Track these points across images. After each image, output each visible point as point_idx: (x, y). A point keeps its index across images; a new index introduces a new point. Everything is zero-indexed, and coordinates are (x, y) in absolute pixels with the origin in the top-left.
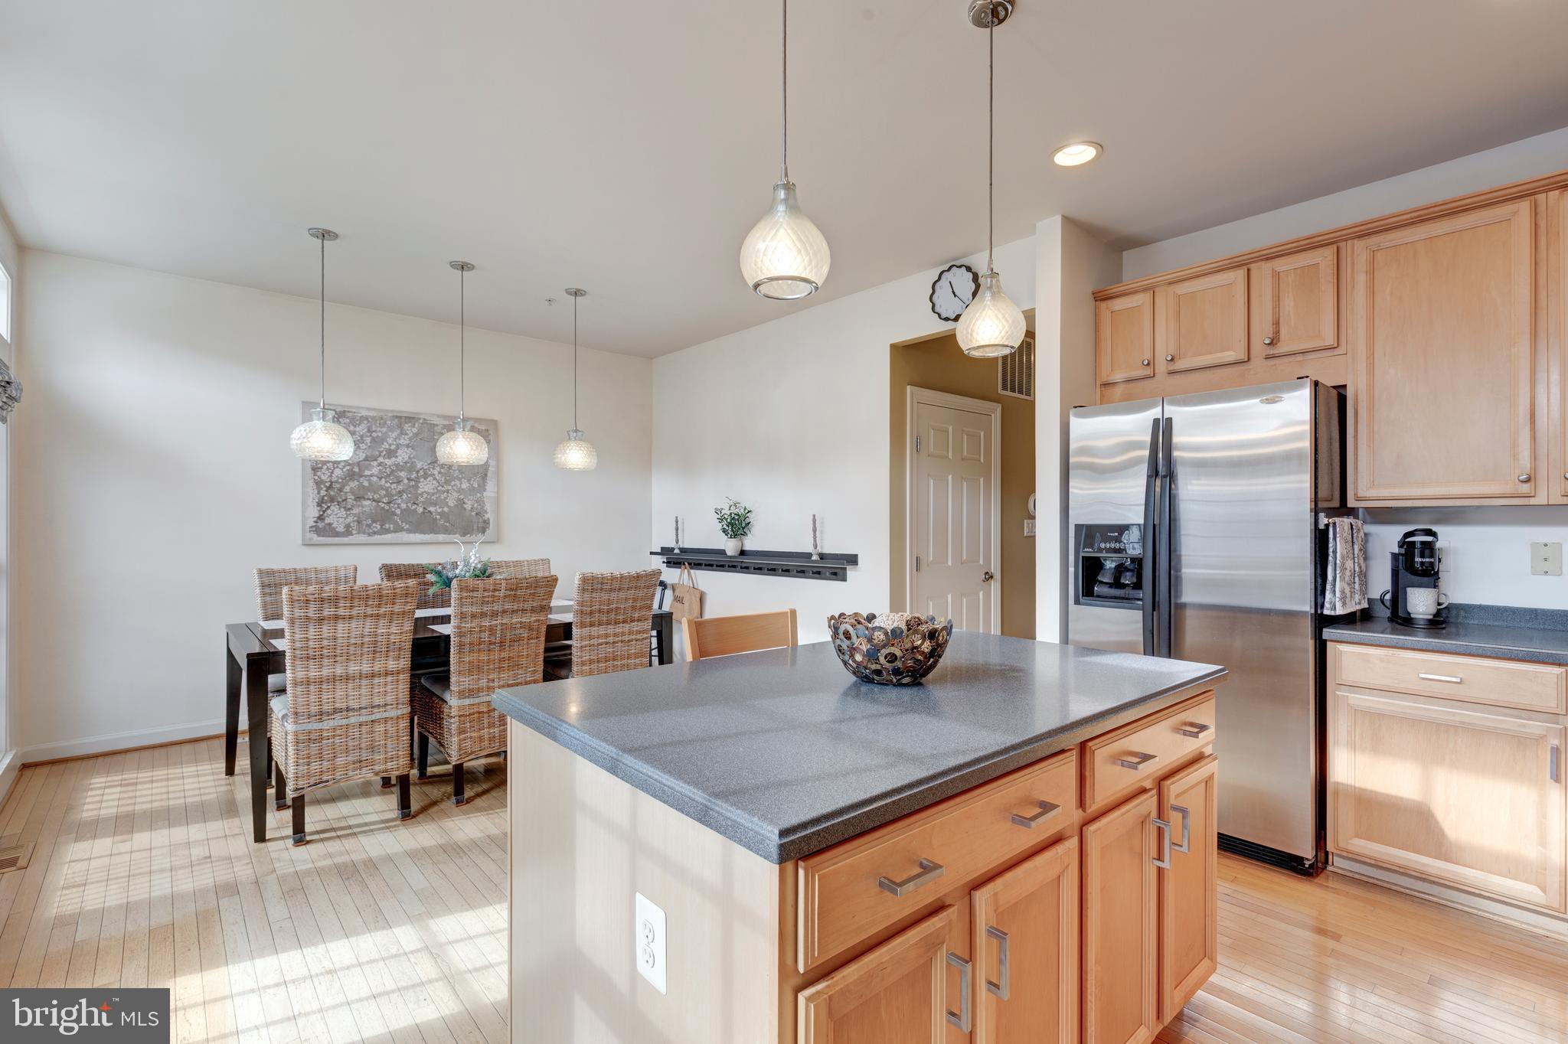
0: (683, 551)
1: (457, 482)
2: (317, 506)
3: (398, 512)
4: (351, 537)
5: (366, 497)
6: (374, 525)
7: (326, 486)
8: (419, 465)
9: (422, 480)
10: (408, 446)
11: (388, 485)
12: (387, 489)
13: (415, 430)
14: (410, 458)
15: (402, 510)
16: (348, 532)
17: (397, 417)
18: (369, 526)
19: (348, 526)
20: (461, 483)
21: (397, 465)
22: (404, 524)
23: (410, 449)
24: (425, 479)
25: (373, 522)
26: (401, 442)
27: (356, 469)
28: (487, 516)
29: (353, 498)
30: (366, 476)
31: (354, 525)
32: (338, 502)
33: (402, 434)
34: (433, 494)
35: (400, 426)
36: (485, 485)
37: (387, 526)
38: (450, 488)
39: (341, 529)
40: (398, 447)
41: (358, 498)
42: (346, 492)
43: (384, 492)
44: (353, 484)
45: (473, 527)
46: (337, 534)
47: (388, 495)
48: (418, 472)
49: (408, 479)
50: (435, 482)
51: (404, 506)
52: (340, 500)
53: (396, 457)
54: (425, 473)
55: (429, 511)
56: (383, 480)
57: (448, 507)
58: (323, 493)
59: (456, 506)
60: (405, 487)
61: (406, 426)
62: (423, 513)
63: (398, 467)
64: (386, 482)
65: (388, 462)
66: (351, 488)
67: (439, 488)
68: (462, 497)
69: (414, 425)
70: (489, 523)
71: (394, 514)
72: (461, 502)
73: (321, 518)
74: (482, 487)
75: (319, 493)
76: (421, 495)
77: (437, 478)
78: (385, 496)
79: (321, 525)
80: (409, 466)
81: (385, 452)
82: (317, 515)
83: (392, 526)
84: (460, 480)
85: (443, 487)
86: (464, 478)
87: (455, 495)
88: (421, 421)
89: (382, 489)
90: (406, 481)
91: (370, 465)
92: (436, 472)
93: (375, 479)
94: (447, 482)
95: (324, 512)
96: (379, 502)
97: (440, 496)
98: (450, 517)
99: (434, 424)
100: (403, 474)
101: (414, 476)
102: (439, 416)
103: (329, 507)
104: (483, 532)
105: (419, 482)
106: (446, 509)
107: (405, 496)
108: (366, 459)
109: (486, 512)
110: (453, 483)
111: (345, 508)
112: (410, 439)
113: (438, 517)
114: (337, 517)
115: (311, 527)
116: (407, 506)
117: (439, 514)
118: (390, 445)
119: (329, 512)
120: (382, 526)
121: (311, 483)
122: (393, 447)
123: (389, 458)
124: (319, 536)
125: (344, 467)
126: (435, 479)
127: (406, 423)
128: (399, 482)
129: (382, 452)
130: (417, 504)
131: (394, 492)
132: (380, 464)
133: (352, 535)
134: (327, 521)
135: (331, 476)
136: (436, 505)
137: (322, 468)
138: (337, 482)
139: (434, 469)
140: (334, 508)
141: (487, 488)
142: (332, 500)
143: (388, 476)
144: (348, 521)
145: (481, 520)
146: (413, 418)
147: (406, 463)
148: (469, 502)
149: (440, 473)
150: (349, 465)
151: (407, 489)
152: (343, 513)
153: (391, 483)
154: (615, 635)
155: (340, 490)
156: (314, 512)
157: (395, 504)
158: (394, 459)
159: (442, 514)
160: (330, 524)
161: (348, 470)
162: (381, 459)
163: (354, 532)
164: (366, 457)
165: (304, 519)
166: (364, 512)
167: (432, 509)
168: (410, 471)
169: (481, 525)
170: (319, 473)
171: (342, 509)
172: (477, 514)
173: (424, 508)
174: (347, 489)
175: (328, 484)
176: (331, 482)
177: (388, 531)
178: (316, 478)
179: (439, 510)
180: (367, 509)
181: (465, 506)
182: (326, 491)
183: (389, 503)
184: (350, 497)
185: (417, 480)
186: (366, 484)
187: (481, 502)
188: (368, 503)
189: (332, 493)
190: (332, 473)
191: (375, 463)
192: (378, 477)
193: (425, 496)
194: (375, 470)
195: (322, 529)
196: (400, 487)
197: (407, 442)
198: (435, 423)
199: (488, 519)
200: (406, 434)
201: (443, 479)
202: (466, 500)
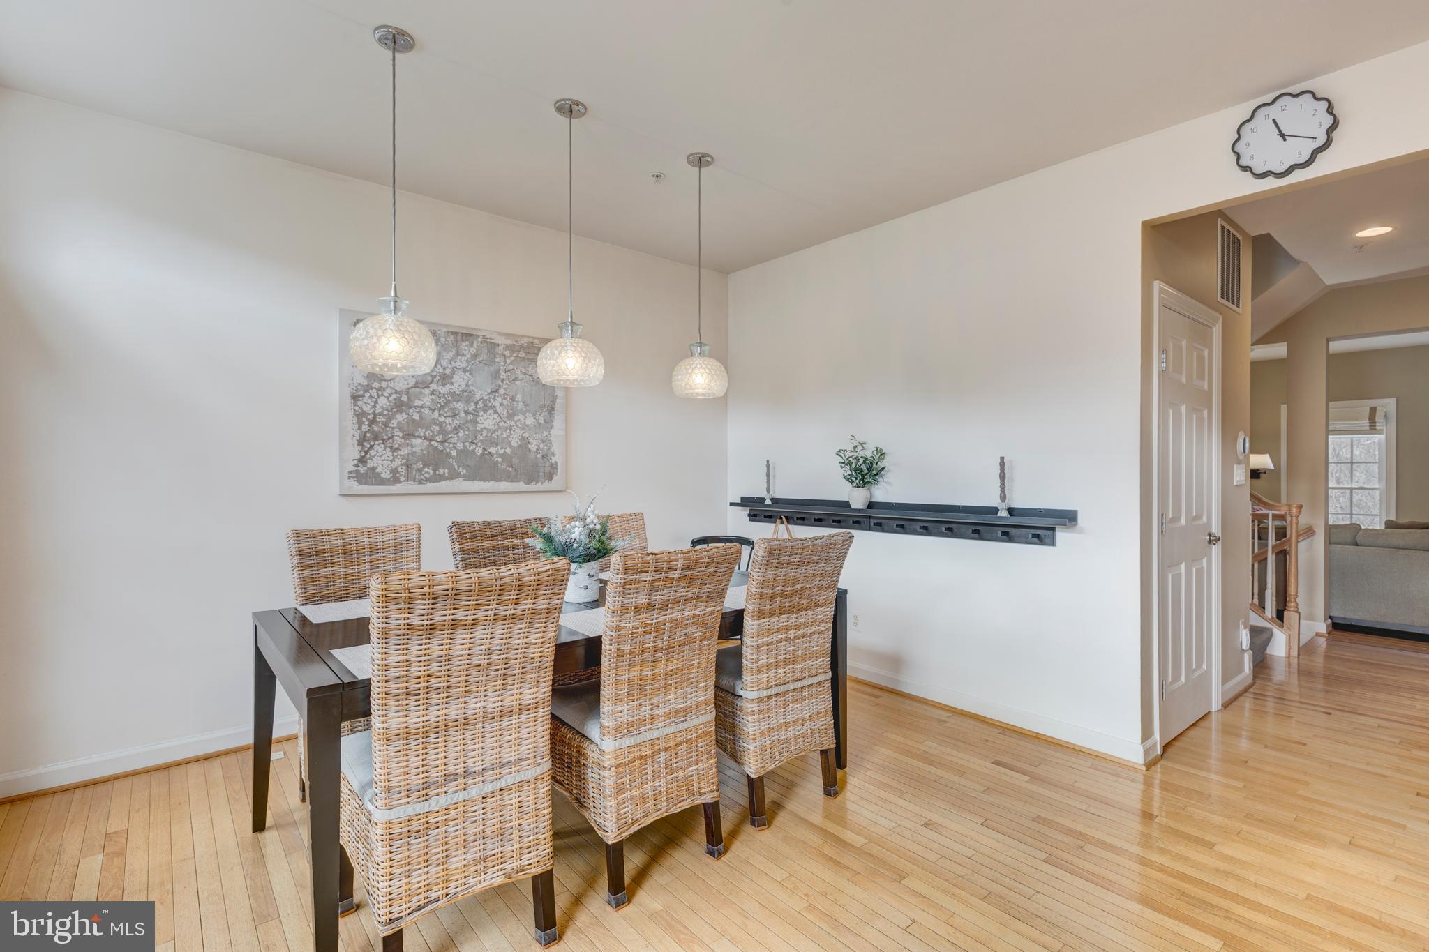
0: (775, 501)
1: (521, 417)
2: (358, 445)
3: (454, 453)
4: (398, 485)
5: (416, 435)
6: (426, 469)
7: (368, 419)
8: (478, 396)
9: (481, 413)
10: (465, 371)
11: (441, 419)
12: (440, 425)
13: (473, 350)
14: (467, 385)
15: (457, 452)
16: (395, 480)
17: (452, 333)
18: (420, 471)
19: (395, 471)
20: (525, 418)
21: (452, 394)
22: (461, 469)
23: (468, 374)
24: (485, 411)
25: (425, 465)
26: (457, 365)
27: (405, 398)
28: (554, 459)
29: (401, 435)
30: (416, 407)
31: (402, 470)
32: (383, 440)
33: (458, 354)
34: (494, 431)
35: (456, 345)
36: (551, 421)
37: (441, 471)
38: (513, 423)
39: (386, 475)
40: (453, 372)
41: (408, 435)
42: (393, 428)
43: (437, 428)
44: (401, 417)
45: (539, 472)
46: (383, 482)
47: (442, 431)
48: (476, 403)
49: (466, 412)
50: (496, 416)
51: (460, 446)
52: (385, 437)
53: (452, 384)
54: (485, 405)
55: (490, 453)
56: (436, 413)
57: (511, 447)
58: (365, 428)
59: (520, 446)
60: (462, 422)
61: (464, 345)
62: (483, 455)
63: (456, 397)
64: (440, 415)
65: (444, 390)
66: (399, 423)
67: (501, 424)
68: (526, 435)
69: (472, 343)
70: (556, 468)
71: (449, 456)
72: (525, 442)
73: (362, 461)
74: (549, 424)
75: (360, 428)
76: (481, 432)
77: (499, 411)
78: (439, 432)
79: (362, 469)
80: (465, 395)
81: (438, 378)
82: (358, 457)
83: (446, 471)
84: (524, 414)
85: (505, 422)
86: (529, 411)
87: (519, 433)
88: (480, 339)
89: (435, 424)
90: (463, 415)
91: (421, 393)
92: (497, 404)
93: (426, 411)
94: (510, 416)
95: (366, 452)
96: (431, 440)
97: (502, 434)
98: (514, 459)
99: (495, 344)
100: (460, 406)
101: (472, 408)
102: (500, 334)
103: (372, 447)
104: (550, 477)
105: (479, 416)
106: (508, 451)
107: (461, 434)
108: (416, 386)
109: (553, 454)
110: (516, 418)
111: (391, 447)
112: (467, 361)
113: (500, 460)
114: (381, 460)
115: (351, 472)
116: (464, 446)
117: (501, 456)
118: (444, 369)
119: (372, 452)
120: (434, 471)
121: (350, 416)
122: (448, 371)
123: (444, 385)
124: (360, 483)
125: (390, 395)
126: (496, 412)
127: (463, 341)
128: (454, 416)
129: (435, 377)
130: (476, 444)
131: (449, 428)
132: (432, 393)
133: (400, 482)
134: (370, 464)
135: (375, 406)
136: (497, 445)
137: (363, 396)
138: (381, 414)
139: (494, 399)
140: (379, 448)
141: (554, 424)
142: (376, 437)
143: (442, 407)
144: (395, 464)
145: (548, 464)
146: (471, 335)
147: (463, 391)
148: (535, 442)
149: (501, 405)
150: (396, 392)
151: (464, 424)
152: (389, 454)
153: (446, 417)
154: (797, 627)
155: (386, 425)
156: (354, 452)
157: (450, 443)
158: (448, 387)
159: (503, 456)
160: (374, 469)
161: (395, 399)
162: (433, 386)
163: (402, 479)
164: (417, 383)
165: (342, 460)
166: (414, 453)
167: (493, 450)
168: (468, 401)
169: (547, 470)
170: (359, 403)
171: (388, 450)
172: (543, 456)
173: (484, 449)
174: (394, 423)
175: (371, 417)
176: (375, 415)
177: (441, 478)
178: (357, 408)
179: (501, 452)
180: (417, 450)
181: (530, 446)
182: (369, 426)
183: (443, 442)
184: (398, 433)
185: (475, 413)
186: (416, 417)
187: (546, 441)
188: (418, 441)
189: (376, 428)
190: (376, 402)
191: (427, 391)
192: (430, 409)
193: (485, 433)
194: (427, 400)
195: (364, 474)
196: (456, 422)
197: (465, 365)
198: (496, 342)
199: (556, 462)
200: (463, 355)
201: (505, 412)
202: (531, 440)
